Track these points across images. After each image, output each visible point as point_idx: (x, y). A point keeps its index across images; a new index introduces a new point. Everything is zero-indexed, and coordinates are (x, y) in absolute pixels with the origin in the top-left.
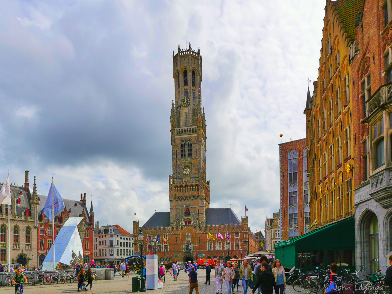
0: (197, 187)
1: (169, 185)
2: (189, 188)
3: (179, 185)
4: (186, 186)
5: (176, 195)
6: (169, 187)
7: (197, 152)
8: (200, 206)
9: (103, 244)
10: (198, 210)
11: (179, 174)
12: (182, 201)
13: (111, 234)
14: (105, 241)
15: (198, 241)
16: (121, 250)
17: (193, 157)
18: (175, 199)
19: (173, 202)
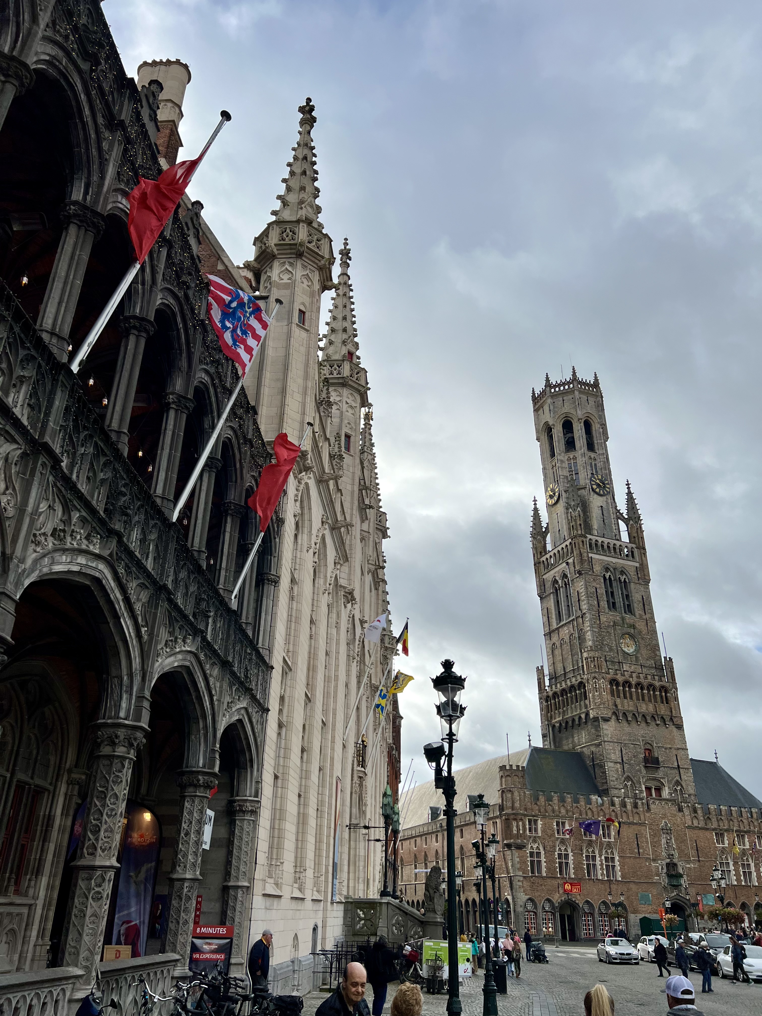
0: (664, 694)
2: (645, 691)
3: (620, 679)
4: (638, 684)
5: (616, 706)
7: (644, 605)
8: (679, 746)
10: (675, 759)
11: (611, 650)
12: (634, 724)
15: (694, 852)
17: (637, 614)
18: (614, 717)
19: (609, 723)
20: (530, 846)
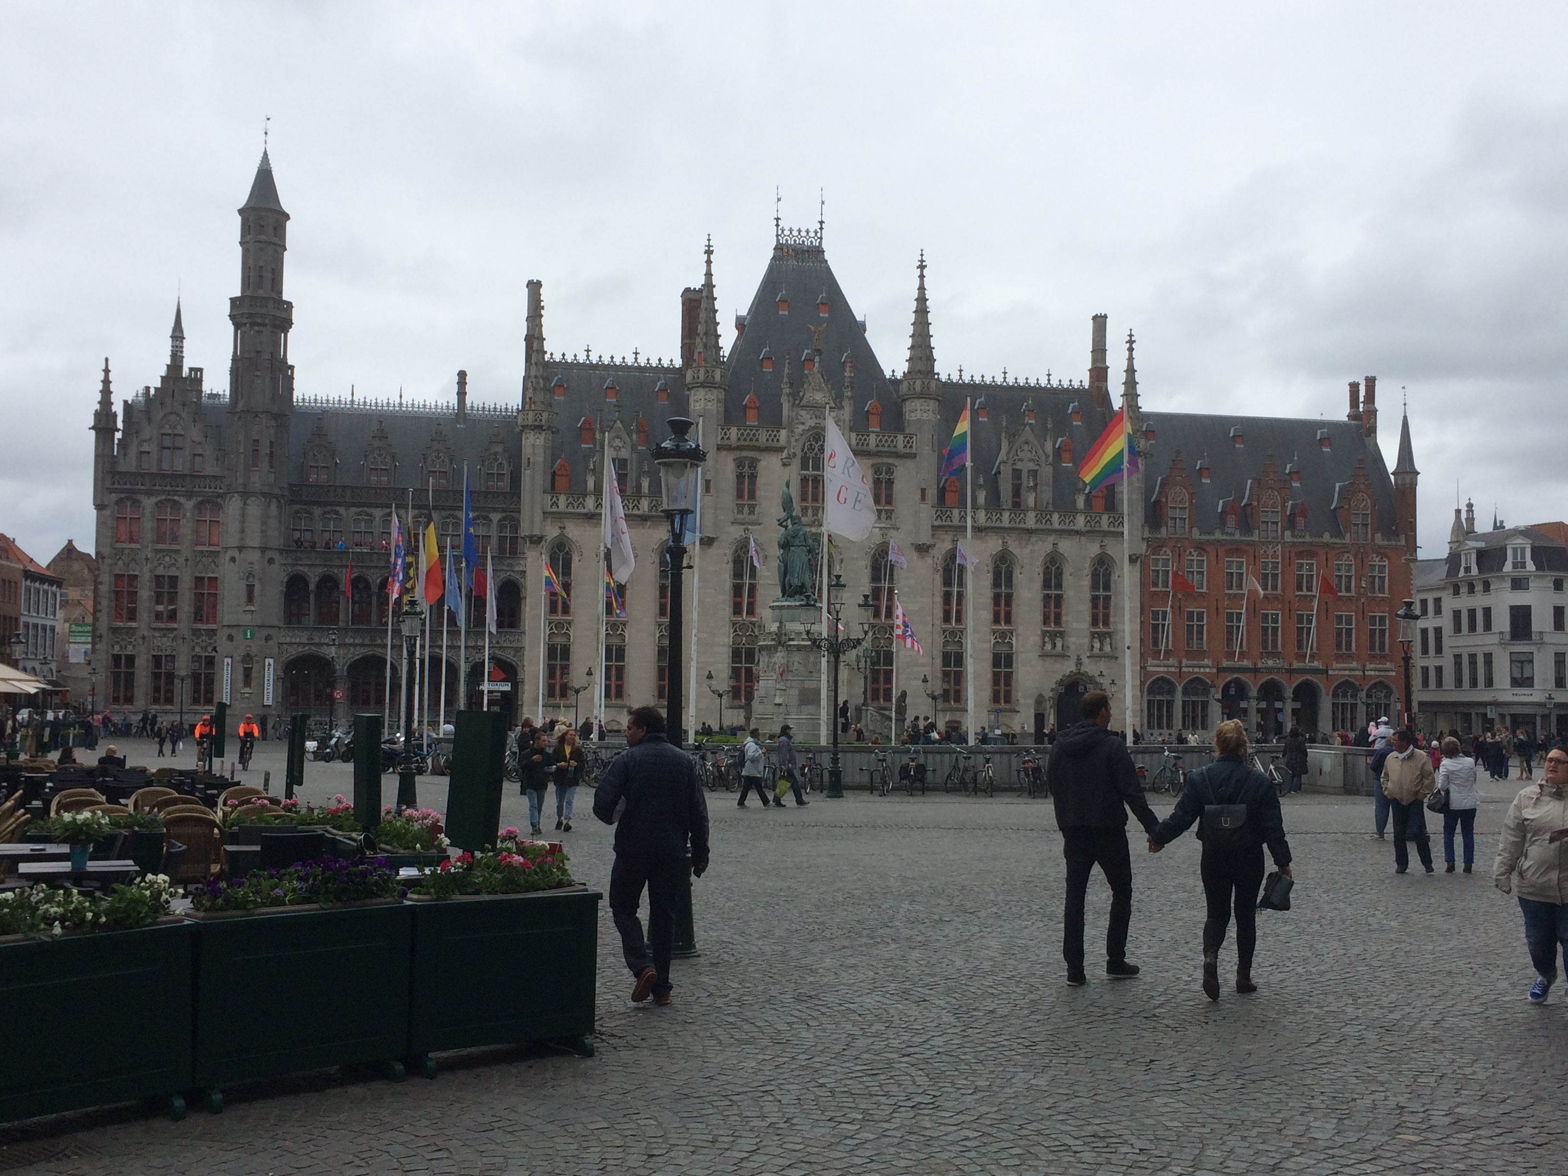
9: (1472, 628)
13: (1519, 573)
14: (1487, 611)
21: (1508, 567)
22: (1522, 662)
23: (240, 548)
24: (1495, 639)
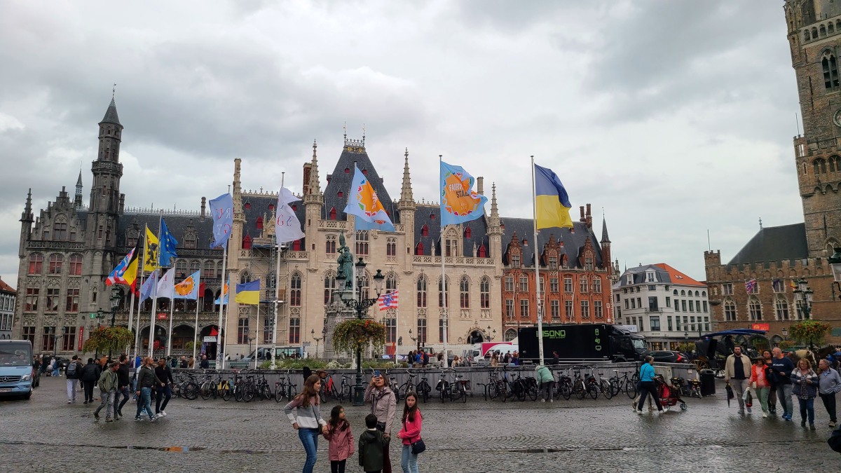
1: (797, 159)
3: (825, 155)
5: (819, 181)
6: (797, 163)
9: (633, 306)
11: (825, 129)
13: (651, 283)
14: (639, 299)
16: (678, 317)
18: (817, 191)
19: (812, 198)
20: (724, 303)
21: (647, 280)
22: (654, 320)
23: (91, 276)
24: (644, 311)
